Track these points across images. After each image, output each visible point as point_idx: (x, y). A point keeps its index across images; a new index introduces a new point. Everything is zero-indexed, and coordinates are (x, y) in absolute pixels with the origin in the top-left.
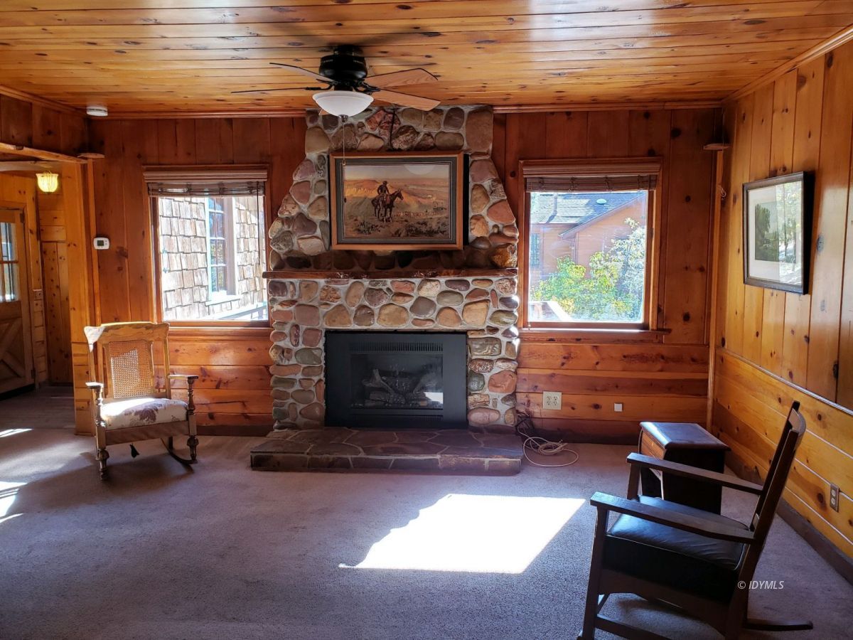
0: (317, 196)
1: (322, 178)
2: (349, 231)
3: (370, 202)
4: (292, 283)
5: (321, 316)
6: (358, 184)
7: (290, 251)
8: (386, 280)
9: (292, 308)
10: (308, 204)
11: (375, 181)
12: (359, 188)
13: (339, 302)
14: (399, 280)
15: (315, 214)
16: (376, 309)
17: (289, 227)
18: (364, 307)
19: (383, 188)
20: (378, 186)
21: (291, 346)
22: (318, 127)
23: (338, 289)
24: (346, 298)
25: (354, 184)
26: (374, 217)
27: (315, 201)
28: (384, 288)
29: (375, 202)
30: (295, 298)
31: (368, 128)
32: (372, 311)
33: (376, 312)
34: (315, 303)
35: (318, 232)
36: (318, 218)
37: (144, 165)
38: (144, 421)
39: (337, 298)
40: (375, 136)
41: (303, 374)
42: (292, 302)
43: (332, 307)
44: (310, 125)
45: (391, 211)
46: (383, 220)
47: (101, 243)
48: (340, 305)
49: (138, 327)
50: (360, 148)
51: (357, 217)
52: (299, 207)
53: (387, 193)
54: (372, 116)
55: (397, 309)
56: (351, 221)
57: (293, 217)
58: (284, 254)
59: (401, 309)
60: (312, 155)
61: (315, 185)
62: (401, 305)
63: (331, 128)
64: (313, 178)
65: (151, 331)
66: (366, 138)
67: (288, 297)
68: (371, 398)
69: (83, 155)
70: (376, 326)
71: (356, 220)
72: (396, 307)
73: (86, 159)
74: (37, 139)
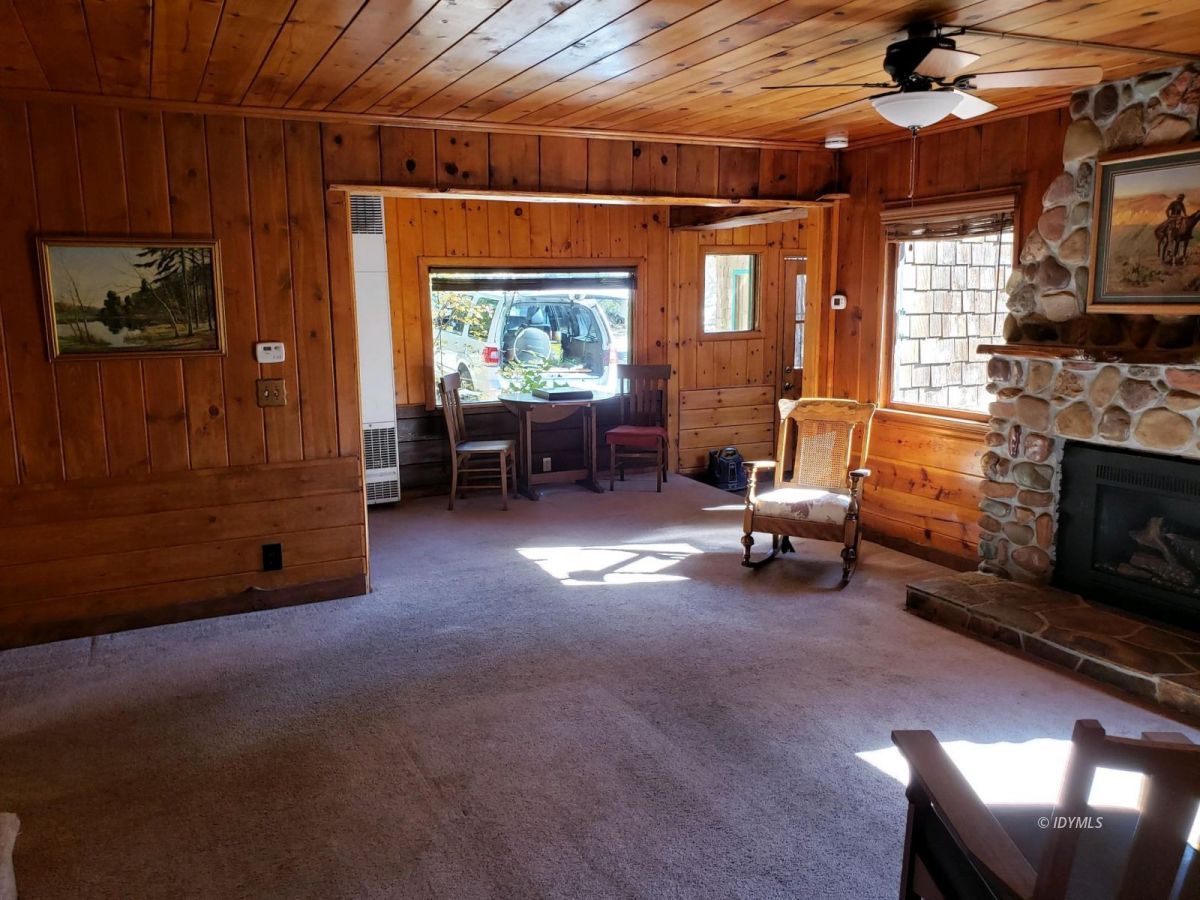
0: (1075, 227)
1: (1085, 200)
2: (1112, 282)
3: (1153, 232)
4: (1018, 363)
5: (1053, 416)
6: (1136, 203)
7: (1031, 315)
8: (1158, 366)
9: (1015, 399)
10: (1060, 242)
11: (1163, 197)
12: (1136, 210)
13: (1079, 398)
14: (1179, 367)
15: (1066, 257)
16: (1136, 414)
17: (1032, 279)
18: (1117, 409)
19: (1177, 207)
20: (1168, 204)
21: (1009, 457)
22: (1086, 118)
23: (1082, 376)
24: (1091, 391)
25: (1129, 205)
26: (1156, 257)
27: (1070, 237)
28: (1154, 380)
29: (1161, 232)
30: (1021, 385)
31: (1164, 107)
32: (1129, 417)
33: (1135, 420)
34: (1046, 396)
35: (1073, 285)
36: (1072, 263)
37: (884, 202)
38: (795, 514)
39: (1077, 391)
40: (1177, 118)
41: (1020, 501)
42: (1015, 391)
43: (1067, 404)
44: (1075, 117)
45: (1186, 246)
46: (1170, 263)
47: (837, 302)
48: (1080, 403)
49: (839, 405)
50: (1148, 140)
51: (1128, 259)
52: (1048, 248)
53: (1182, 214)
54: (1172, 85)
55: (1171, 418)
56: (1118, 267)
57: (1039, 264)
58: (1021, 319)
59: (1179, 418)
60: (1072, 165)
61: (1073, 211)
62: (1180, 412)
63: (1104, 117)
64: (1071, 201)
65: (853, 412)
66: (1160, 123)
67: (1011, 383)
68: (1131, 561)
69: (823, 197)
70: (1133, 442)
71: (1125, 264)
72: (1169, 414)
73: (832, 201)
74: (764, 186)
